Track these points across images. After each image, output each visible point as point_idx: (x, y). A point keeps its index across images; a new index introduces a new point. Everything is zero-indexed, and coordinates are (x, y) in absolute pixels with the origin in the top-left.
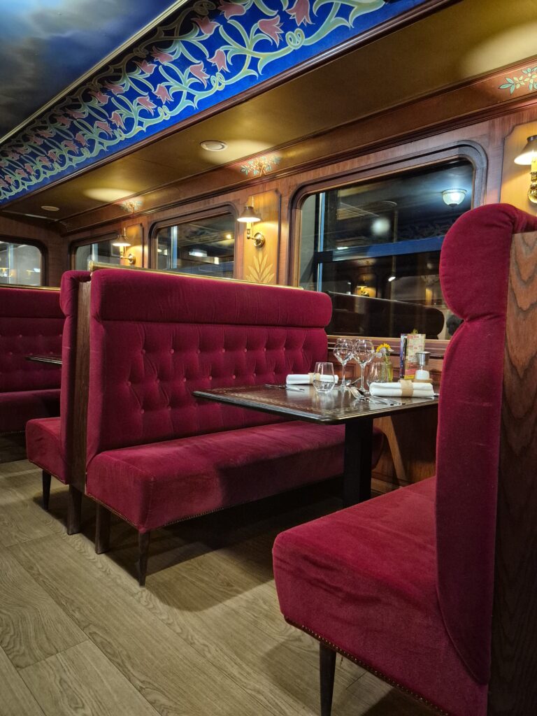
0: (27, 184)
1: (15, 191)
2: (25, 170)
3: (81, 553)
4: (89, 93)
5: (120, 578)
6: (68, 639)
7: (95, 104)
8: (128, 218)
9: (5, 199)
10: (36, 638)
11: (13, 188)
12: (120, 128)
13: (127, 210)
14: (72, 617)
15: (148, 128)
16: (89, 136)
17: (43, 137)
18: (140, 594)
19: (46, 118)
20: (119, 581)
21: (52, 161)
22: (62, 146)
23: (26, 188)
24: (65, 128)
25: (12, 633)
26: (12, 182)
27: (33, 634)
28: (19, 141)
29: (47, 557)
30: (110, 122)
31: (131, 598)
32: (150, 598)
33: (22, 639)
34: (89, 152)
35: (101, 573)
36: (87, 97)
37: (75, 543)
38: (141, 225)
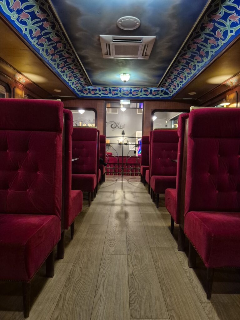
0: (182, 84)
1: (178, 88)
2: (181, 78)
3: (181, 263)
4: (204, 25)
5: (197, 288)
6: (159, 313)
7: (208, 31)
8: (230, 90)
9: (174, 93)
10: (145, 303)
11: (177, 87)
12: (221, 39)
13: (229, 86)
14: (165, 300)
15: (236, 33)
16: (206, 50)
17: (186, 59)
18: (206, 303)
19: (186, 48)
20: (196, 289)
21: (190, 69)
22: (194, 60)
23: (181, 86)
24: (194, 51)
25: (136, 295)
26: (176, 85)
27: (144, 300)
28: (177, 64)
29: (165, 259)
30: (215, 38)
31: (200, 304)
32: (211, 311)
33: (139, 300)
34: (206, 59)
35: (187, 280)
36: (203, 29)
37: (180, 256)
38: (237, 92)
